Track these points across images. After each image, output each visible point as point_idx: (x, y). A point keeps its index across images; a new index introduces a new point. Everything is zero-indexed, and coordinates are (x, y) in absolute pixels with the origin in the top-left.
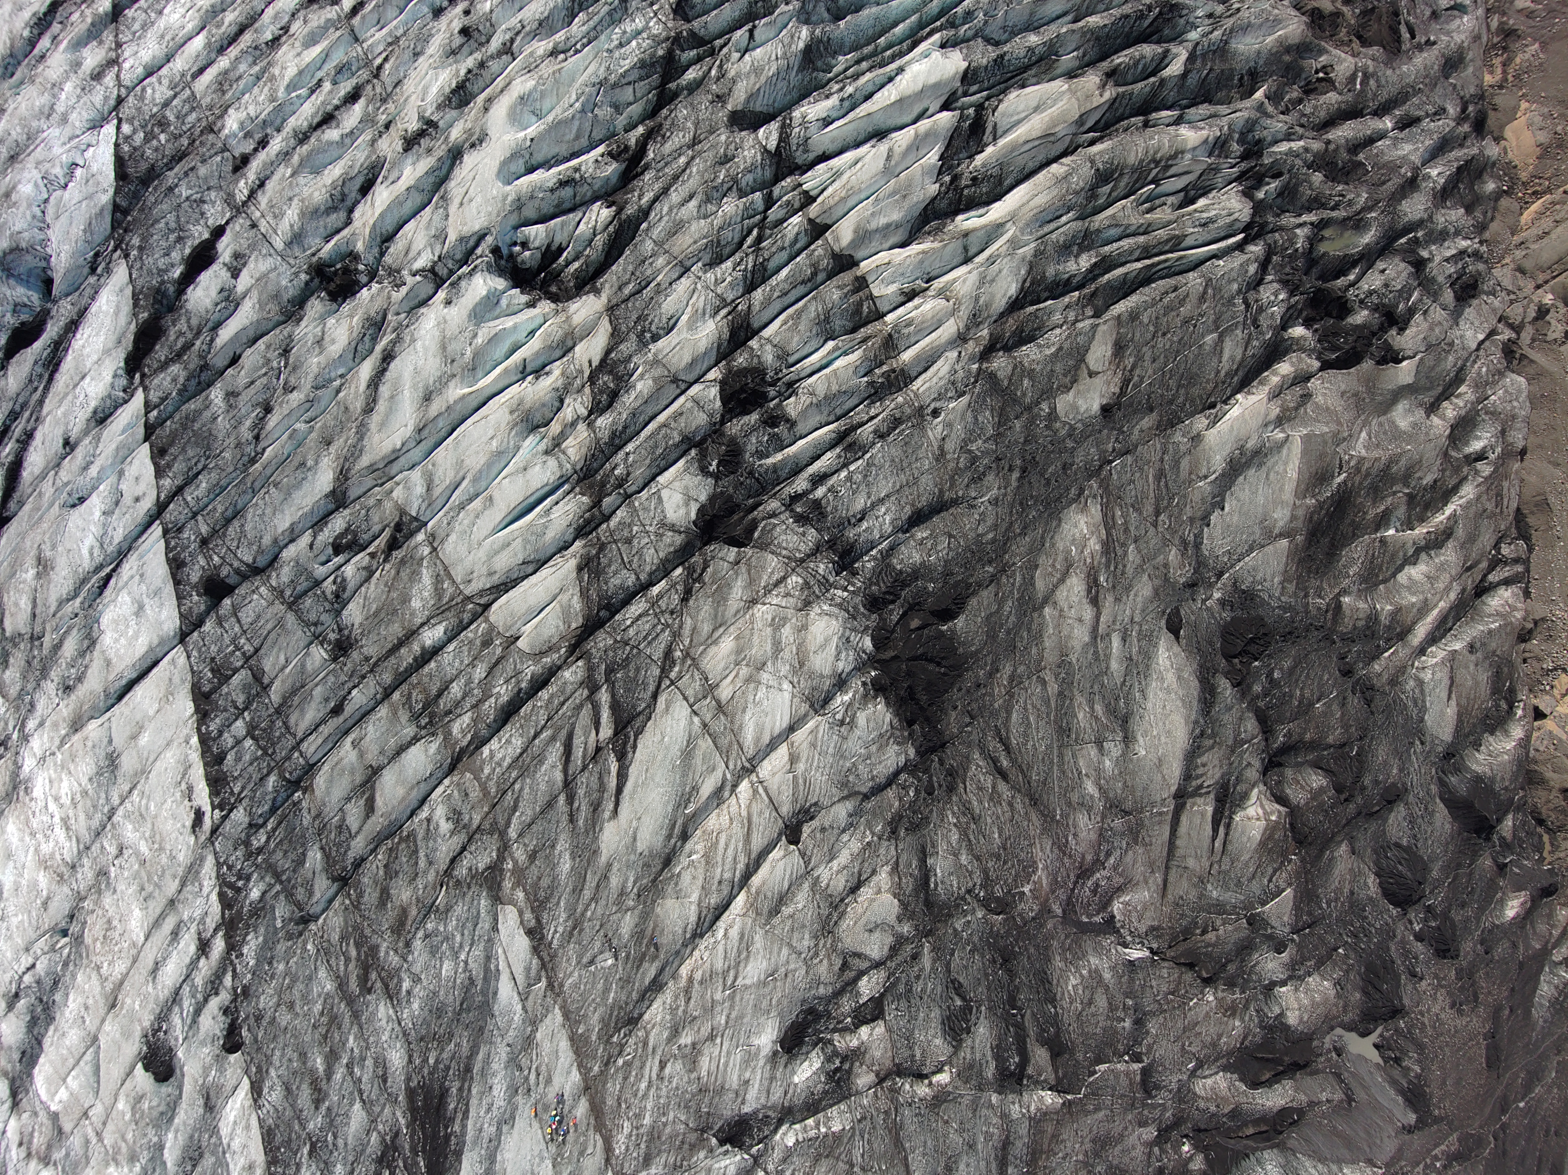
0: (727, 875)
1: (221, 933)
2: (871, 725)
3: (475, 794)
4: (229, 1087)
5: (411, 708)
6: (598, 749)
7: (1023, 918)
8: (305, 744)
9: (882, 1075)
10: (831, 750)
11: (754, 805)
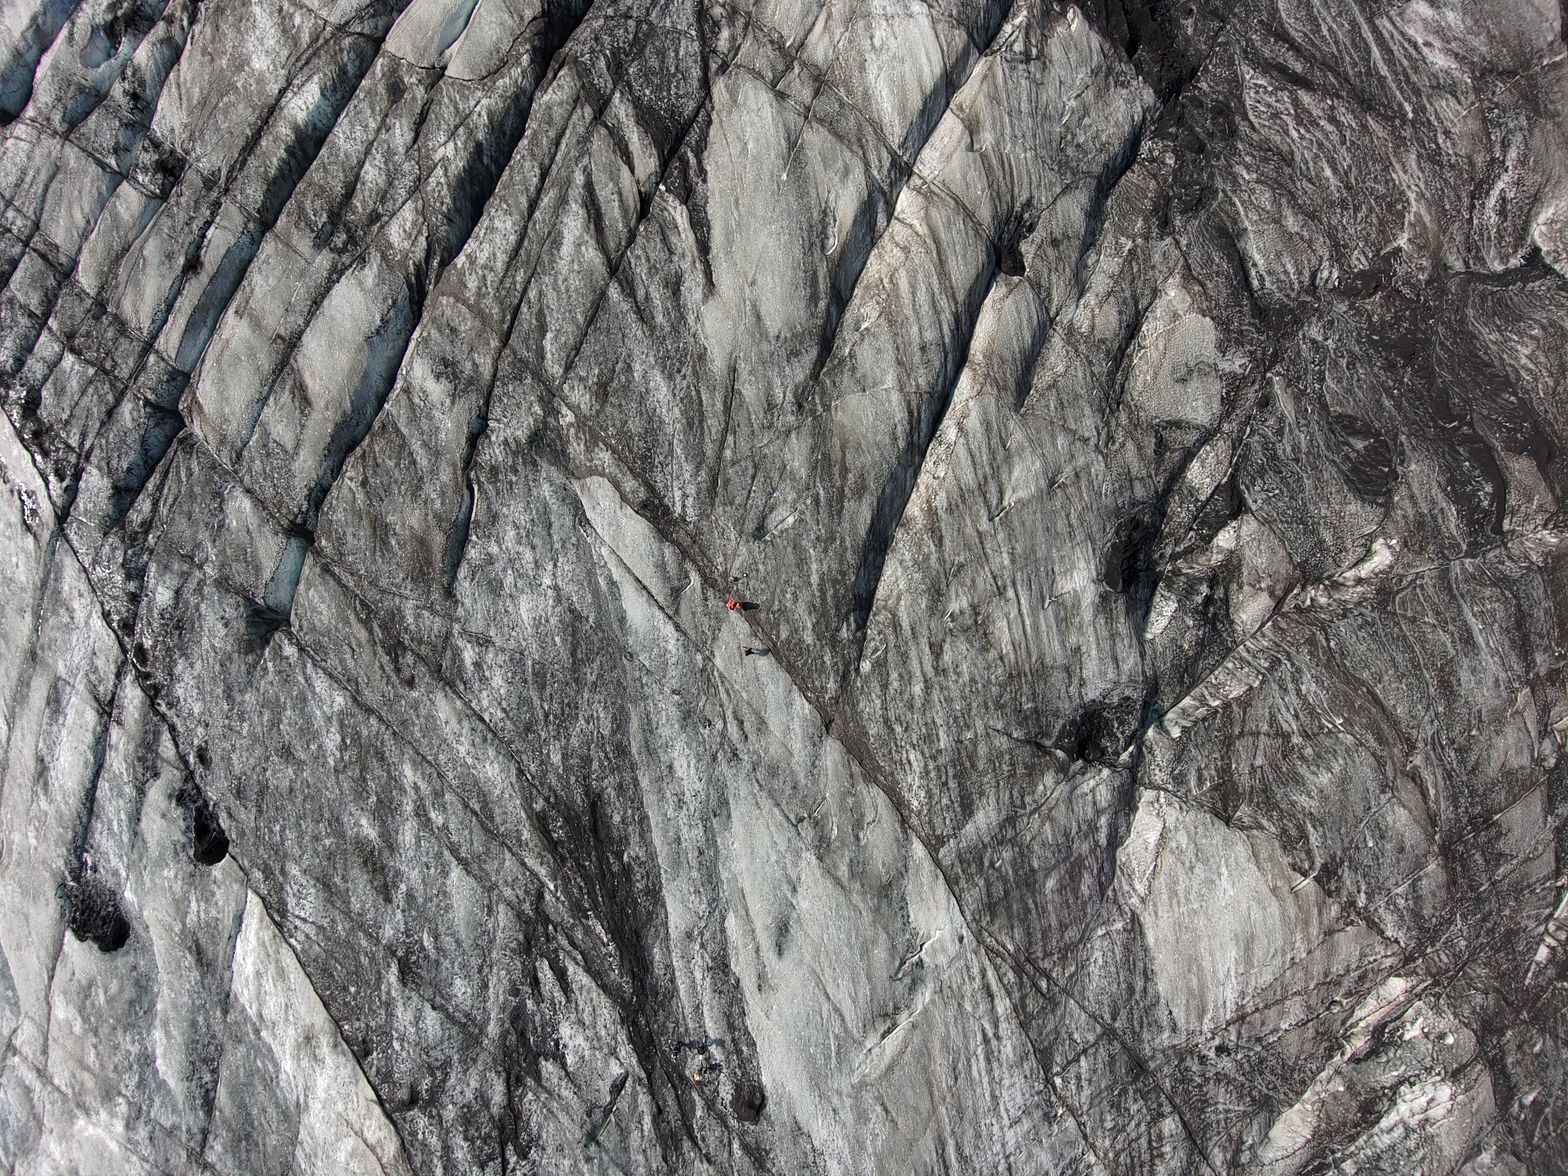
0: (930, 335)
1: (129, 679)
2: (1073, 56)
3: (467, 325)
4: (229, 921)
5: (310, 225)
6: (645, 200)
7: (1413, 286)
8: (162, 339)
9: (1279, 593)
10: (1024, 106)
11: (934, 213)
